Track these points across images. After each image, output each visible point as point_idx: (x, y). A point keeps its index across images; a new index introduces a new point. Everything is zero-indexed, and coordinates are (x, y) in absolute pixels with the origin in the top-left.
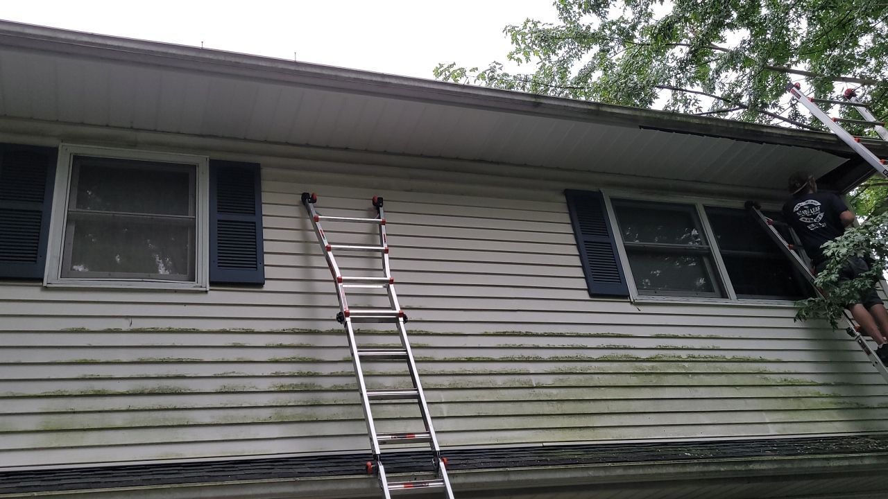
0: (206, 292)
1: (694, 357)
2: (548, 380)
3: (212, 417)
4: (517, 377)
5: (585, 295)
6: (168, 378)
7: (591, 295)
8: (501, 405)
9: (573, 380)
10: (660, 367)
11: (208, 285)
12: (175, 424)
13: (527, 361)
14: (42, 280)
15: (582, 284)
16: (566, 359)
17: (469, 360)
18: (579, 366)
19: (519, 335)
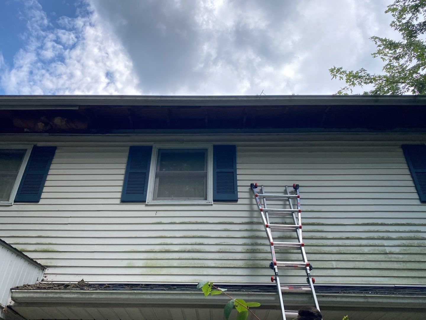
0: (212, 205)
3: (215, 263)
4: (377, 248)
5: (418, 202)
6: (195, 244)
7: (422, 202)
11: (213, 201)
12: (199, 266)
13: (383, 239)
14: (145, 201)
15: (416, 196)
16: (407, 238)
17: (348, 238)
18: (416, 242)
19: (377, 224)
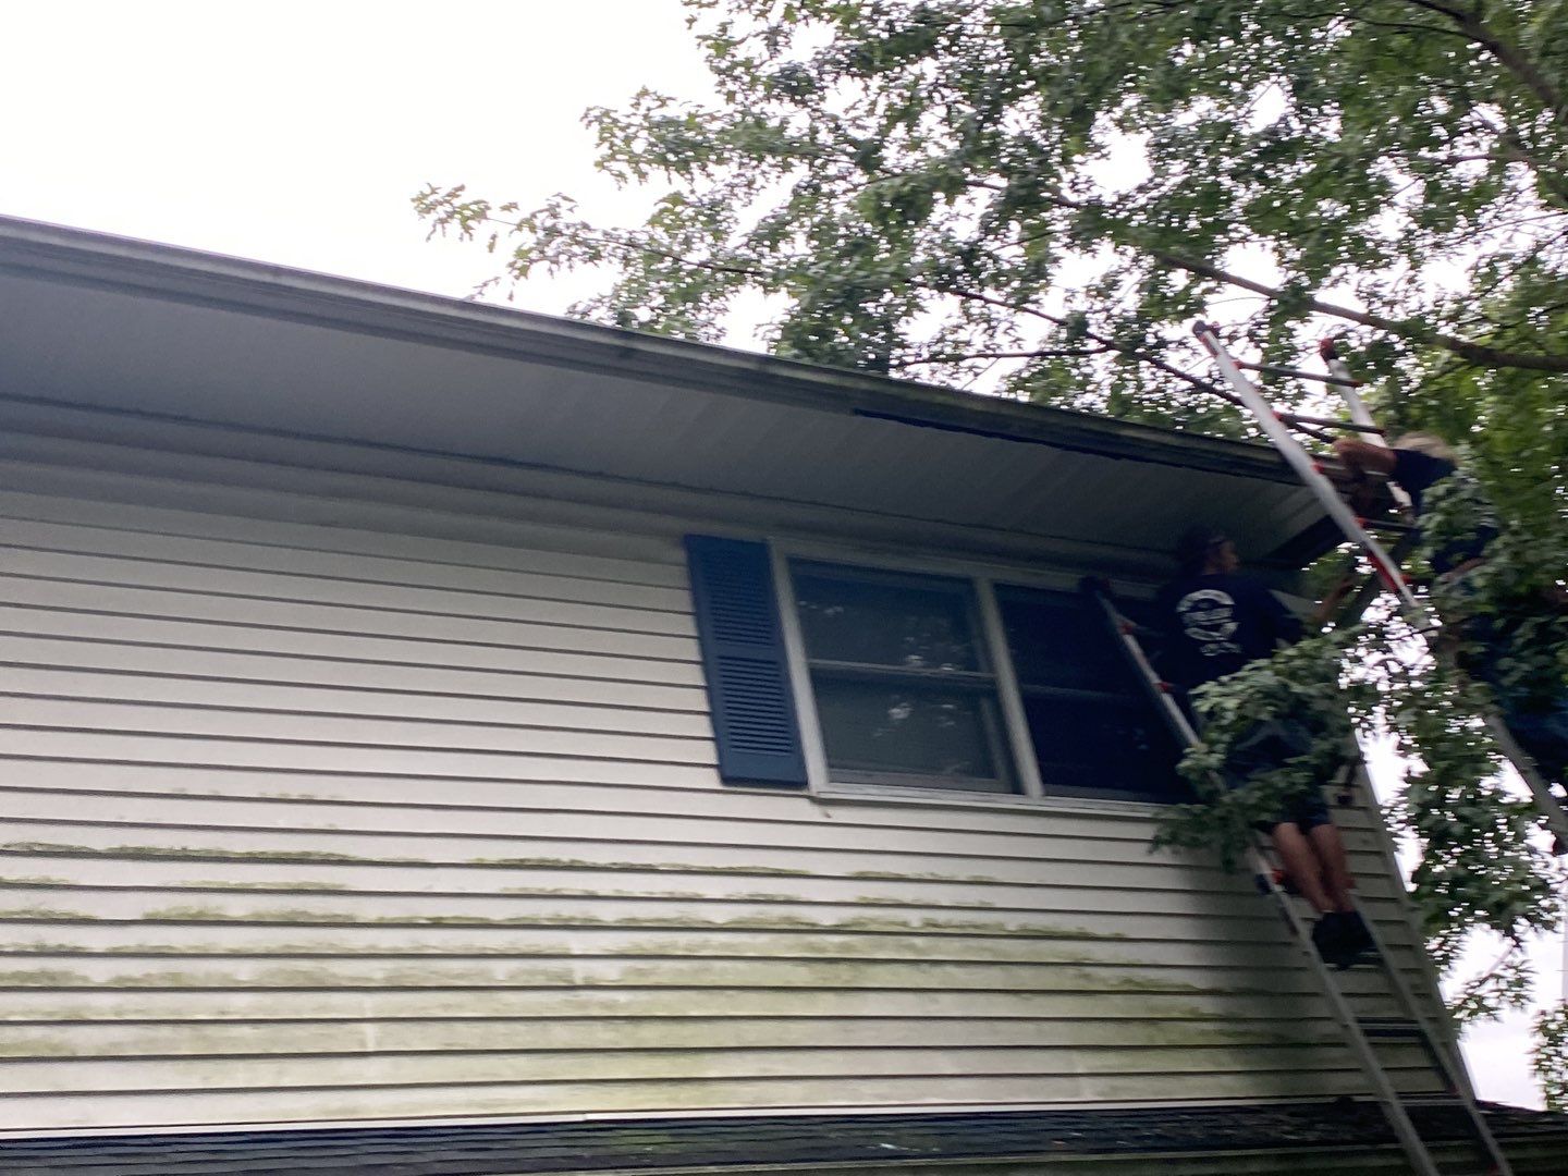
1: (935, 926)
2: (610, 972)
4: (541, 965)
5: (711, 779)
7: (726, 780)
8: (500, 1027)
9: (665, 972)
10: (861, 946)
13: (568, 926)
15: (707, 752)
17: (437, 924)
18: (683, 940)
19: (554, 867)
